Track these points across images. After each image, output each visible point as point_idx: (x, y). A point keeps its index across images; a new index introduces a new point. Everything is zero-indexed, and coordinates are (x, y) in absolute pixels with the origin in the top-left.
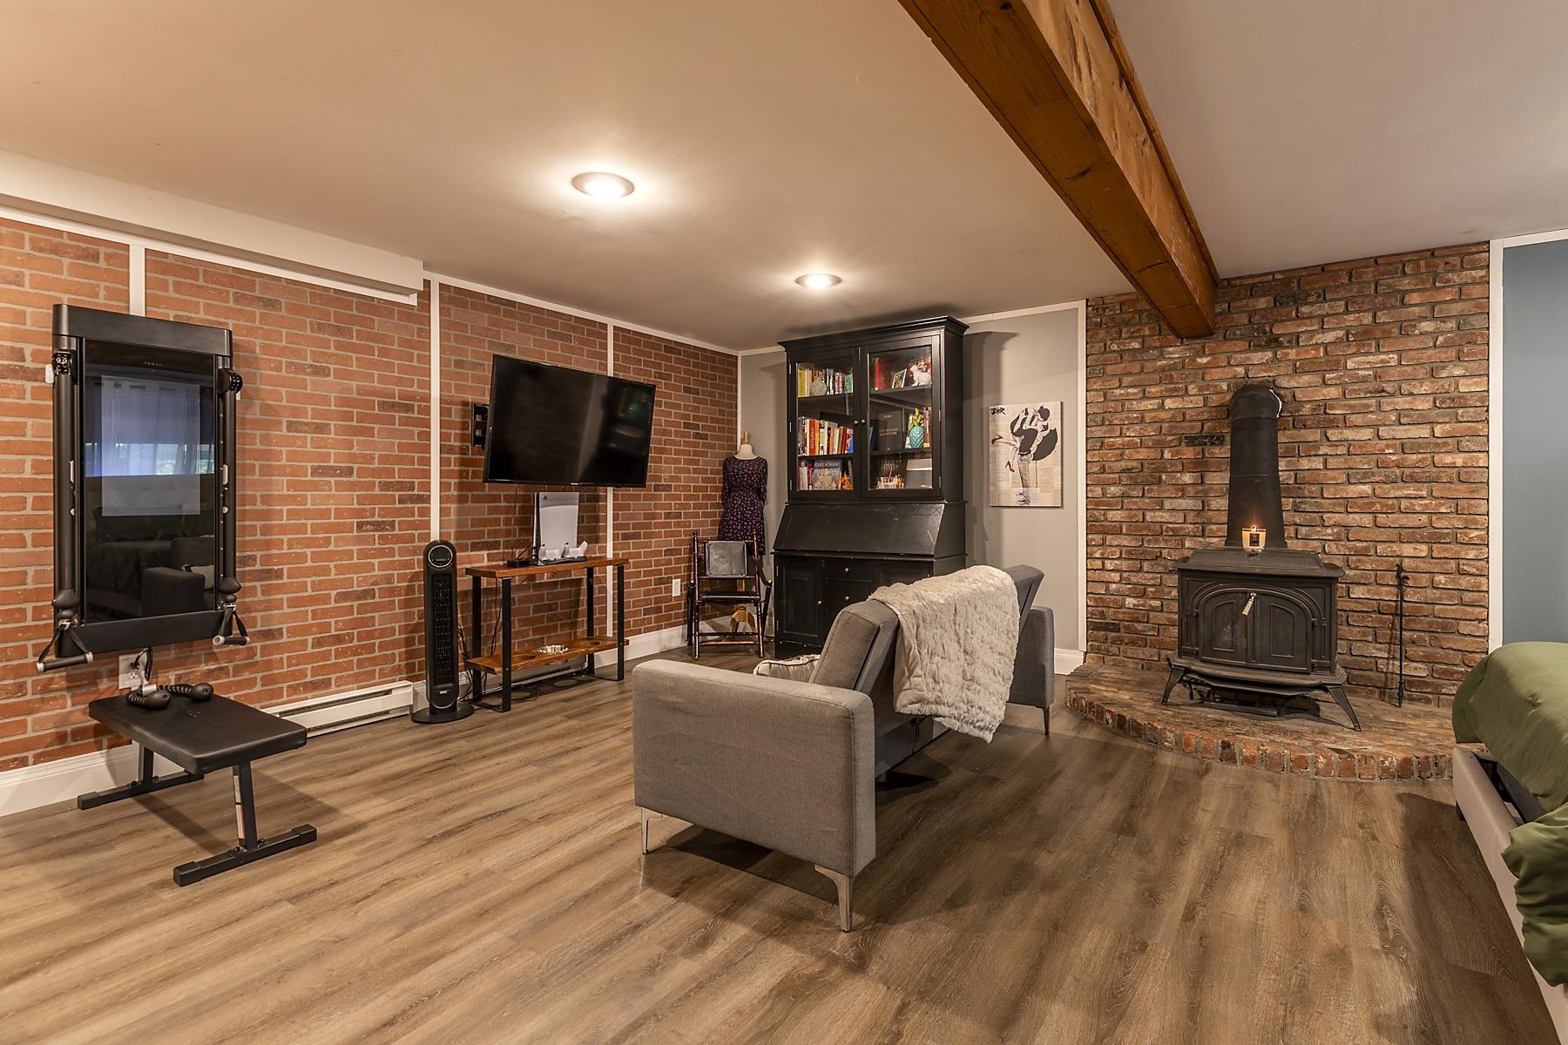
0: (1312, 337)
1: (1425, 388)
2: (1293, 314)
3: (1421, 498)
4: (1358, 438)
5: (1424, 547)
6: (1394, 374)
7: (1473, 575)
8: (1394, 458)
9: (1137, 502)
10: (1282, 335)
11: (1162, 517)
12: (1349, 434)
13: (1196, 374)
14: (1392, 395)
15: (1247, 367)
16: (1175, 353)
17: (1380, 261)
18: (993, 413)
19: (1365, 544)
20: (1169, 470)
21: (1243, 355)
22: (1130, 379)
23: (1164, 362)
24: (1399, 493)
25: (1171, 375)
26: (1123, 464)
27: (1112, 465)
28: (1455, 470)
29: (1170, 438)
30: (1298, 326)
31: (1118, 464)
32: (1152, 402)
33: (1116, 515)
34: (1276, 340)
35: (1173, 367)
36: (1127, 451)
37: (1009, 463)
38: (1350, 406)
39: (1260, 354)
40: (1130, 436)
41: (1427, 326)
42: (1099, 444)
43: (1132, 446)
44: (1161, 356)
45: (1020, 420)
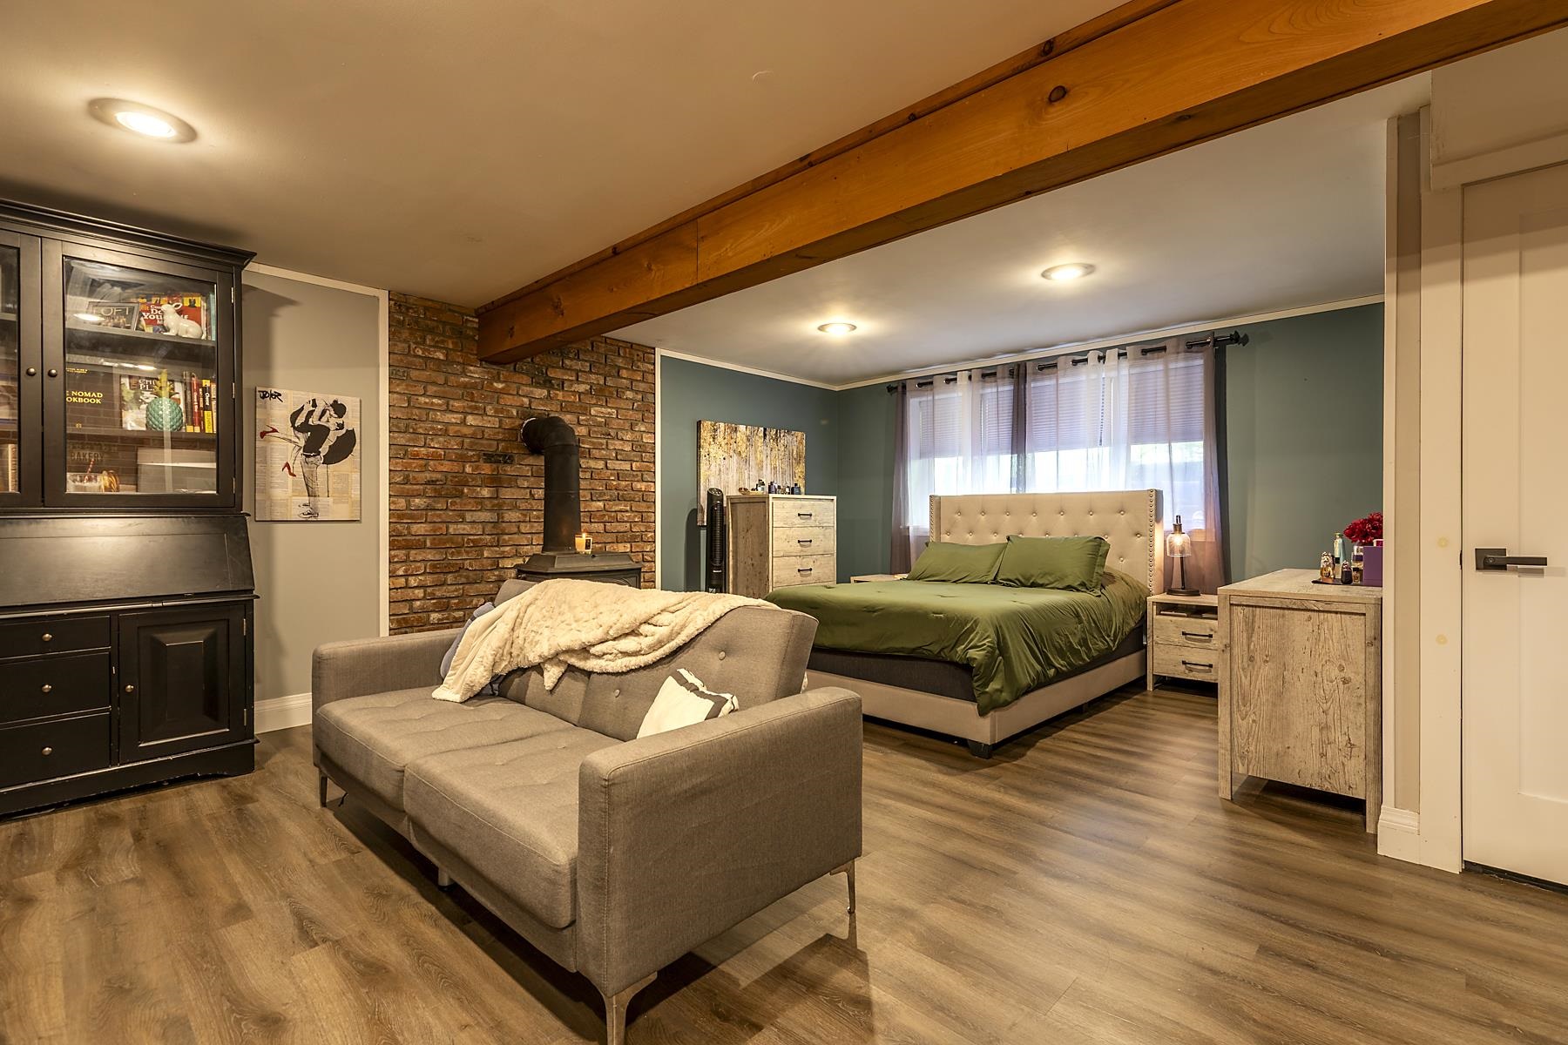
0: (572, 385)
1: (628, 437)
2: (561, 363)
3: (627, 511)
4: (596, 467)
5: (628, 545)
6: (615, 424)
7: (649, 561)
8: (615, 483)
9: (440, 514)
10: (554, 378)
11: (464, 529)
12: (592, 464)
13: (493, 397)
14: (613, 439)
15: (531, 399)
16: (476, 373)
17: (608, 341)
18: (264, 397)
19: (600, 545)
20: (471, 484)
21: (528, 388)
22: (435, 388)
23: (467, 380)
24: (617, 508)
25: (472, 393)
26: (428, 476)
27: (416, 475)
28: (641, 494)
29: (471, 453)
30: (564, 374)
31: (422, 475)
32: (455, 416)
33: (420, 529)
34: (550, 382)
35: (474, 386)
36: (431, 463)
37: (287, 465)
38: (593, 443)
39: (539, 391)
40: (434, 448)
41: (629, 394)
42: (402, 453)
43: (436, 458)
44: (464, 373)
45: (304, 413)
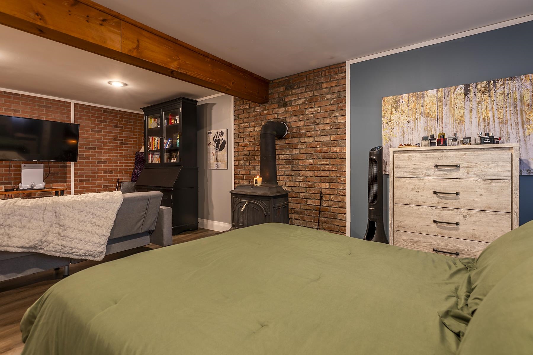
0: (296, 102)
1: (328, 121)
2: (291, 93)
3: (327, 165)
4: (309, 141)
5: (328, 184)
6: (319, 116)
7: (342, 195)
8: (319, 149)
9: (248, 167)
10: (287, 101)
11: (255, 173)
12: (307, 140)
13: (264, 117)
14: (318, 124)
15: (278, 114)
16: (258, 109)
17: (315, 71)
18: (209, 134)
19: (311, 183)
20: (257, 155)
21: (276, 110)
22: (246, 120)
23: (255, 113)
24: (321, 163)
25: (257, 118)
26: (244, 153)
27: (241, 153)
28: (337, 154)
29: (257, 142)
30: (292, 98)
31: (243, 152)
32: (252, 128)
33: (242, 172)
34: (286, 103)
35: (257, 115)
36: (245, 148)
37: (213, 152)
38: (307, 129)
39: (281, 109)
40: (246, 142)
41: (328, 96)
42: (237, 145)
43: (246, 145)
44: (254, 111)
45: (216, 136)
